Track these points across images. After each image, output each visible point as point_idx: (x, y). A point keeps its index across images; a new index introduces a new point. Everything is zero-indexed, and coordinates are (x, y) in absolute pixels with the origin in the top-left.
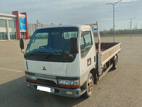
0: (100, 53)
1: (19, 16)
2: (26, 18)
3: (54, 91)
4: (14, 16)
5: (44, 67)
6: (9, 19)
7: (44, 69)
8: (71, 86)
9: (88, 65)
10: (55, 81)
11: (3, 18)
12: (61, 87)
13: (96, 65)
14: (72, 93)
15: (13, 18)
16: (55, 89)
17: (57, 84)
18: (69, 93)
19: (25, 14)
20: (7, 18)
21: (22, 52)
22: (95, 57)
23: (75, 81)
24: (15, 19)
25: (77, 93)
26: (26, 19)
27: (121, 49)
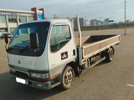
0: (80, 47)
1: (37, 12)
2: (43, 13)
3: (28, 83)
4: (33, 12)
5: (19, 61)
6: (29, 15)
7: (19, 62)
8: (41, 79)
9: (62, 59)
10: (28, 73)
11: (24, 15)
12: (34, 80)
13: (77, 59)
14: (41, 86)
15: (32, 14)
16: (29, 81)
17: (30, 76)
18: (40, 85)
19: (42, 10)
20: (27, 15)
21: (6, 47)
22: (74, 51)
23: (44, 75)
24: (34, 15)
25: (47, 85)
26: (43, 15)
27: (119, 41)
